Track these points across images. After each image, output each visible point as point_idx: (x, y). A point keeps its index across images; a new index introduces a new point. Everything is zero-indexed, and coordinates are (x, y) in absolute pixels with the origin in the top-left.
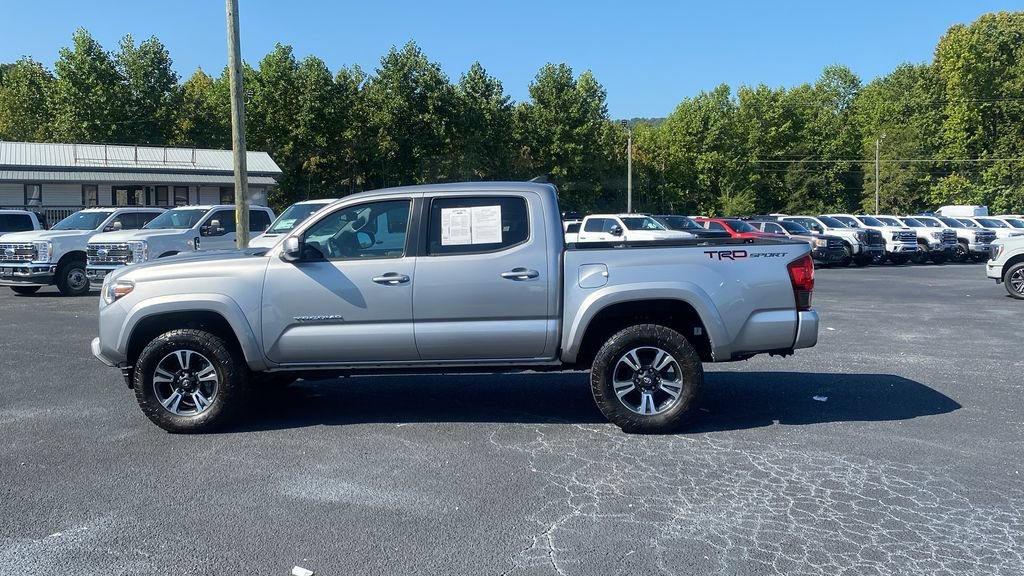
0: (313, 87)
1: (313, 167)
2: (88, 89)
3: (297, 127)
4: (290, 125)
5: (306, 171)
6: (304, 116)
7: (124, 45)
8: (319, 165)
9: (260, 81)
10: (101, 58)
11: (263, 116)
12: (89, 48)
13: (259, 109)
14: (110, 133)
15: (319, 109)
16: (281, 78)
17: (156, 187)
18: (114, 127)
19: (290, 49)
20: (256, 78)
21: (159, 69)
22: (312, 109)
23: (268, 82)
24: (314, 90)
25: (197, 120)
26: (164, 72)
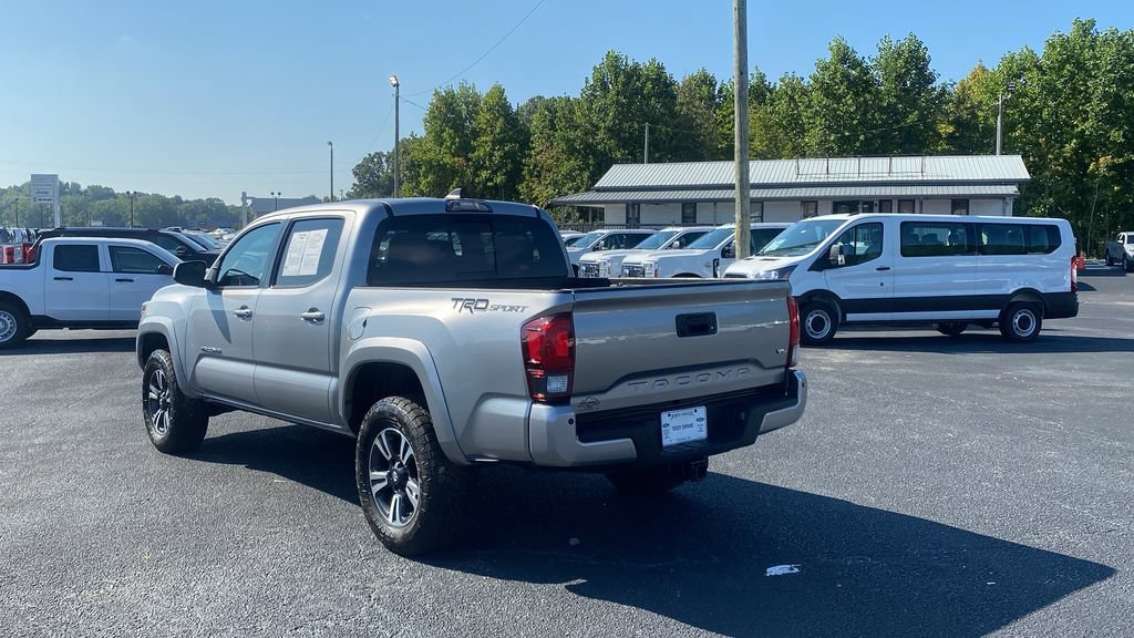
0: (1109, 67)
1: (1103, 170)
2: (838, 99)
3: (1085, 120)
4: (1076, 119)
5: (1093, 176)
6: (1096, 106)
7: (882, 47)
8: (1110, 167)
9: (1039, 68)
10: (856, 64)
11: (1040, 110)
12: (845, 56)
13: (1037, 103)
14: (858, 144)
15: (1117, 95)
16: (1067, 61)
17: (881, 202)
18: (862, 137)
19: (1093, 23)
20: (1036, 66)
21: (917, 68)
22: (1105, 96)
23: (1050, 69)
24: (1110, 72)
25: (957, 123)
26: (922, 70)
